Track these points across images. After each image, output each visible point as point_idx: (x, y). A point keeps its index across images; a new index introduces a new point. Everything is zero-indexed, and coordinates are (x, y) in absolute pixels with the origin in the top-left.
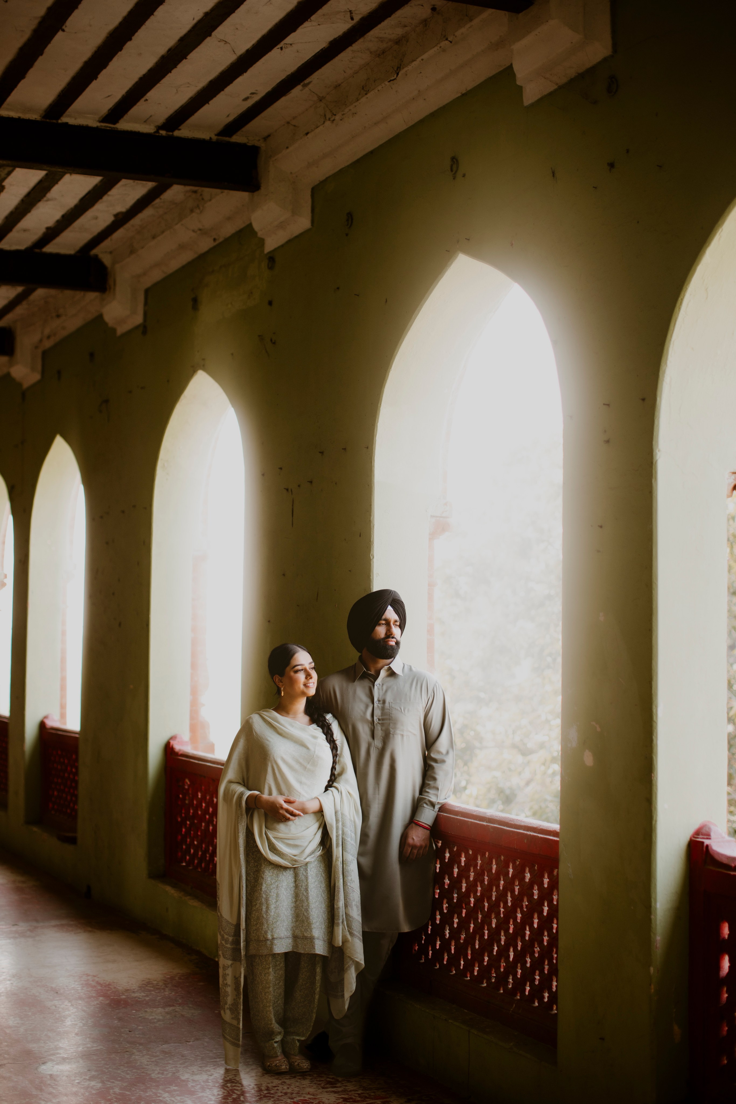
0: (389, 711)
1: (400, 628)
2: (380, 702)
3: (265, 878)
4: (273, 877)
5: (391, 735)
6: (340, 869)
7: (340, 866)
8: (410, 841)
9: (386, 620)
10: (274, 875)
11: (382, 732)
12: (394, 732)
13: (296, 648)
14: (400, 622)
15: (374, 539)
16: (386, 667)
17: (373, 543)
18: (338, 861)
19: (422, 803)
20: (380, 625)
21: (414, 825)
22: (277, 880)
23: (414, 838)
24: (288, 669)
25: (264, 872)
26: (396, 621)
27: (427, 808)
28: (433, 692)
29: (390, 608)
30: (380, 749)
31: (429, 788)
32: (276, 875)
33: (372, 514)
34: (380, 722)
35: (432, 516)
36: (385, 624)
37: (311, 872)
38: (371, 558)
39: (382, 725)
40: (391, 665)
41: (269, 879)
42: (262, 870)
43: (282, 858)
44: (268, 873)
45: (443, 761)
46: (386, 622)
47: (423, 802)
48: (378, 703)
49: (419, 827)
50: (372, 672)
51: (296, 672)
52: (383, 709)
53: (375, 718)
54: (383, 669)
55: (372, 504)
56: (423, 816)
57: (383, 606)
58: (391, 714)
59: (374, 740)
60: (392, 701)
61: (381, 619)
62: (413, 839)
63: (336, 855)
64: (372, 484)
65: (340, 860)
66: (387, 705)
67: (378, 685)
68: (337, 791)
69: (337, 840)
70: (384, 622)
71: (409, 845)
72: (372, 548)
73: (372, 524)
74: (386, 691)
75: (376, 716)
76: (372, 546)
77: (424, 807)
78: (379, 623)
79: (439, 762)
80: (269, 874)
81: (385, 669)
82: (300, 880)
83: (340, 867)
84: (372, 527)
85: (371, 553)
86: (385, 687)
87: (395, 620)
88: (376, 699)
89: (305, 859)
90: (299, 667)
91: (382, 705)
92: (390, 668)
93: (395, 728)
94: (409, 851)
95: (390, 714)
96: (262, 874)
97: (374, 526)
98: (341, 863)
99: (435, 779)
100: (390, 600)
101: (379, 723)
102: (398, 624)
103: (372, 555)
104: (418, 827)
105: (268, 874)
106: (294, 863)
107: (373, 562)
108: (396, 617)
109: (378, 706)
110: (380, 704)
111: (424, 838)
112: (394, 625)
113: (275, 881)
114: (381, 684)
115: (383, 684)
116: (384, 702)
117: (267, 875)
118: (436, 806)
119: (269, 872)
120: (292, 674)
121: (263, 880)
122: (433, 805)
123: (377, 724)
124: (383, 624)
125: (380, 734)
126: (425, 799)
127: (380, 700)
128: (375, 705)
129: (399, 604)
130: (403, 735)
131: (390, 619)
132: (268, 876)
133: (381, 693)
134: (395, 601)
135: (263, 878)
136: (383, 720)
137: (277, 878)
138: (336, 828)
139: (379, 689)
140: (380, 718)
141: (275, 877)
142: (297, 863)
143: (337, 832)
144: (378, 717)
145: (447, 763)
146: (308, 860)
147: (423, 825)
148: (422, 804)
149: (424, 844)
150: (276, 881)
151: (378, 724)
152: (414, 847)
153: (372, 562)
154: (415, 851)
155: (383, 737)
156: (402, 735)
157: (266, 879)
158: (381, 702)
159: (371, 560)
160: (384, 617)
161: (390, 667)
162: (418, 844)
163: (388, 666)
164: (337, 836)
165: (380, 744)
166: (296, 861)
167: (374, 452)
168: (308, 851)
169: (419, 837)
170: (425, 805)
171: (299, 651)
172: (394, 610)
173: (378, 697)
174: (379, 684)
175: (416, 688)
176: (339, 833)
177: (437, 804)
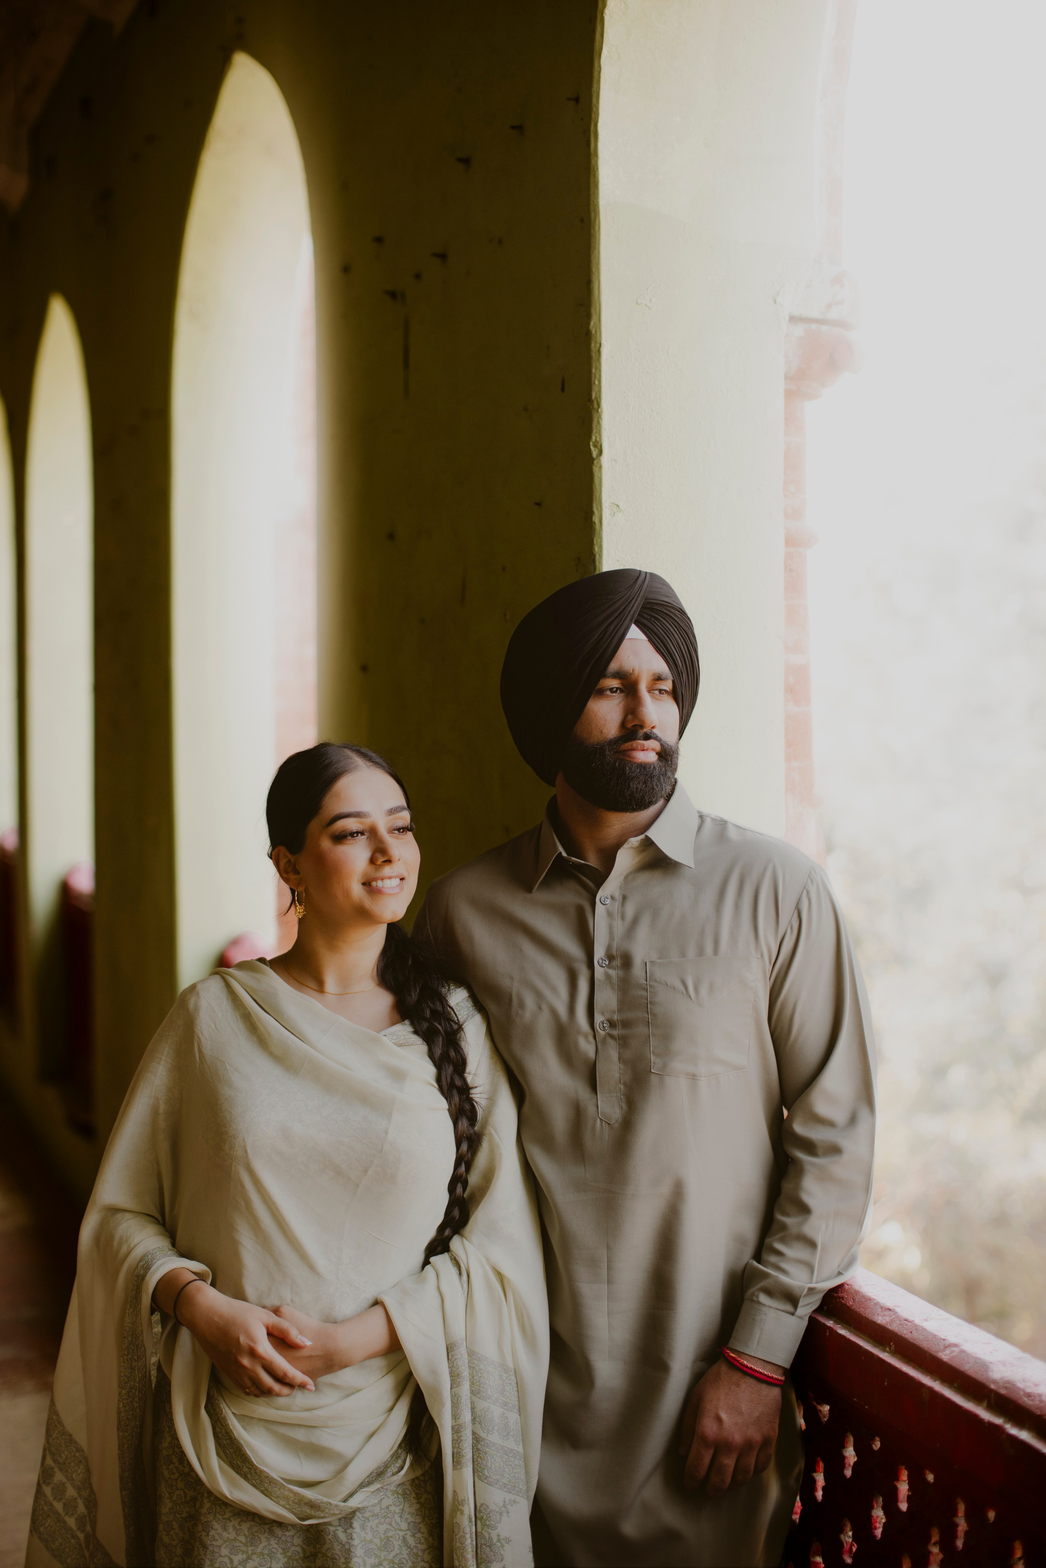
0: (644, 993)
1: (676, 699)
2: (614, 963)
3: (211, 1548)
4: (237, 1544)
5: (654, 1079)
6: (469, 1541)
7: (467, 1530)
8: (709, 1426)
9: (620, 675)
10: (242, 1539)
11: (622, 1066)
12: (665, 1066)
13: (349, 758)
14: (673, 682)
15: (600, 391)
16: (635, 841)
17: (599, 405)
18: (462, 1513)
19: (754, 1289)
20: (601, 693)
21: (724, 1368)
22: (250, 1552)
23: (724, 1416)
24: (314, 826)
25: (207, 1527)
26: (659, 678)
27: (770, 1307)
28: (796, 914)
29: (634, 632)
30: (616, 1125)
31: (783, 1240)
32: (247, 1537)
33: (593, 311)
34: (615, 1032)
35: (794, 319)
36: (622, 691)
37: (363, 1534)
38: (595, 453)
39: (623, 1042)
40: (652, 833)
41: (224, 1551)
42: (204, 1519)
43: (266, 1493)
44: (220, 1531)
45: (835, 1150)
46: (622, 684)
47: (758, 1286)
48: (609, 966)
49: (740, 1375)
50: (593, 861)
51: (340, 838)
52: (625, 986)
53: (599, 1019)
54: (625, 846)
55: (594, 278)
56: (758, 1336)
57: (612, 627)
58: (651, 1003)
59: (596, 1094)
60: (654, 956)
61: (603, 674)
62: (719, 1419)
63: (454, 1491)
64: (593, 214)
65: (466, 1512)
66: (637, 970)
67: (608, 902)
68: (454, 1271)
69: (457, 1442)
70: (615, 683)
71: (705, 1440)
72: (595, 420)
73: (593, 345)
74: (635, 921)
75: (603, 1013)
76: (595, 415)
77: (759, 1303)
78: (598, 687)
79: (820, 1151)
80: (225, 1535)
81: (631, 847)
82: (327, 1556)
83: (468, 1536)
84: (593, 354)
85: (594, 438)
86: (630, 910)
87: (654, 674)
88: (599, 953)
89: (345, 1501)
90: (351, 824)
91: (621, 973)
92: (649, 843)
93: (666, 1053)
94: (707, 1460)
95: (647, 1005)
96: (204, 1533)
97: (599, 352)
98: (470, 1521)
99: (804, 1210)
100: (636, 607)
101: (611, 1036)
102: (668, 685)
103: (595, 446)
104: (736, 1376)
105: (220, 1535)
106: (308, 1511)
107: (601, 467)
108: (659, 665)
109: (608, 977)
110: (613, 968)
111: (757, 1414)
112: (650, 690)
113: (245, 1556)
114: (617, 895)
115: (624, 898)
116: (627, 962)
117: (217, 1537)
118: (801, 1303)
119: (225, 1529)
120: (326, 844)
121: (205, 1554)
122: (791, 1298)
123: (604, 1039)
124: (611, 690)
125: (617, 1075)
126: (766, 1275)
127: (614, 953)
128: (599, 972)
129: (668, 618)
130: (694, 1075)
131: (636, 672)
132: (219, 1543)
133: (620, 928)
134: (653, 610)
135: (205, 1547)
136: (626, 1024)
137: (250, 1549)
138: (452, 1402)
139: (610, 914)
140: (615, 1017)
141: (245, 1545)
142: (318, 1513)
143: (455, 1416)
144: (608, 1015)
145: (845, 1157)
146: (354, 1503)
147: (756, 1371)
148: (753, 1294)
149: (757, 1437)
150: (249, 1558)
151: (610, 1041)
152: (721, 1447)
153: (595, 469)
154: (729, 1462)
155: (625, 1084)
156: (693, 1078)
157: (213, 1552)
158: (618, 962)
159: (593, 459)
160: (613, 666)
161: (648, 838)
162: (738, 1438)
163: (642, 837)
164: (457, 1430)
165: (618, 1111)
166: (312, 1505)
167: (594, 109)
168: (357, 1472)
169: (741, 1413)
170: (763, 1298)
171: (356, 767)
172: (650, 640)
173: (607, 944)
174: (612, 898)
175: (737, 906)
176: (460, 1421)
177: (805, 1296)
